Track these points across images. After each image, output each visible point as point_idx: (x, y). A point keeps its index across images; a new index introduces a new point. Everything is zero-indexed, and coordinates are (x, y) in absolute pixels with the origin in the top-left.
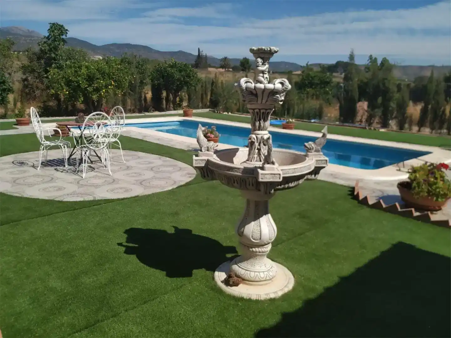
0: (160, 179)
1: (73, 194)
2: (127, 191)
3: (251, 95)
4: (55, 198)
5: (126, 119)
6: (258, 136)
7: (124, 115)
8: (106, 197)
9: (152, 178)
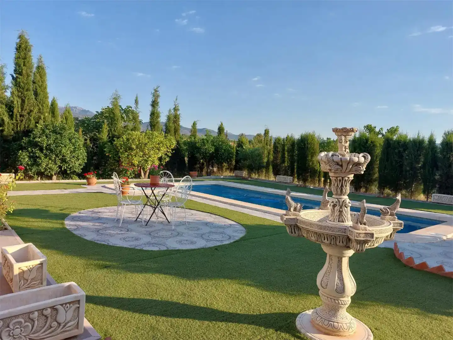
0: (216, 233)
1: (149, 244)
2: (192, 243)
3: (337, 166)
4: (136, 247)
5: (175, 182)
6: (340, 200)
7: (174, 179)
8: (176, 248)
9: (210, 232)
